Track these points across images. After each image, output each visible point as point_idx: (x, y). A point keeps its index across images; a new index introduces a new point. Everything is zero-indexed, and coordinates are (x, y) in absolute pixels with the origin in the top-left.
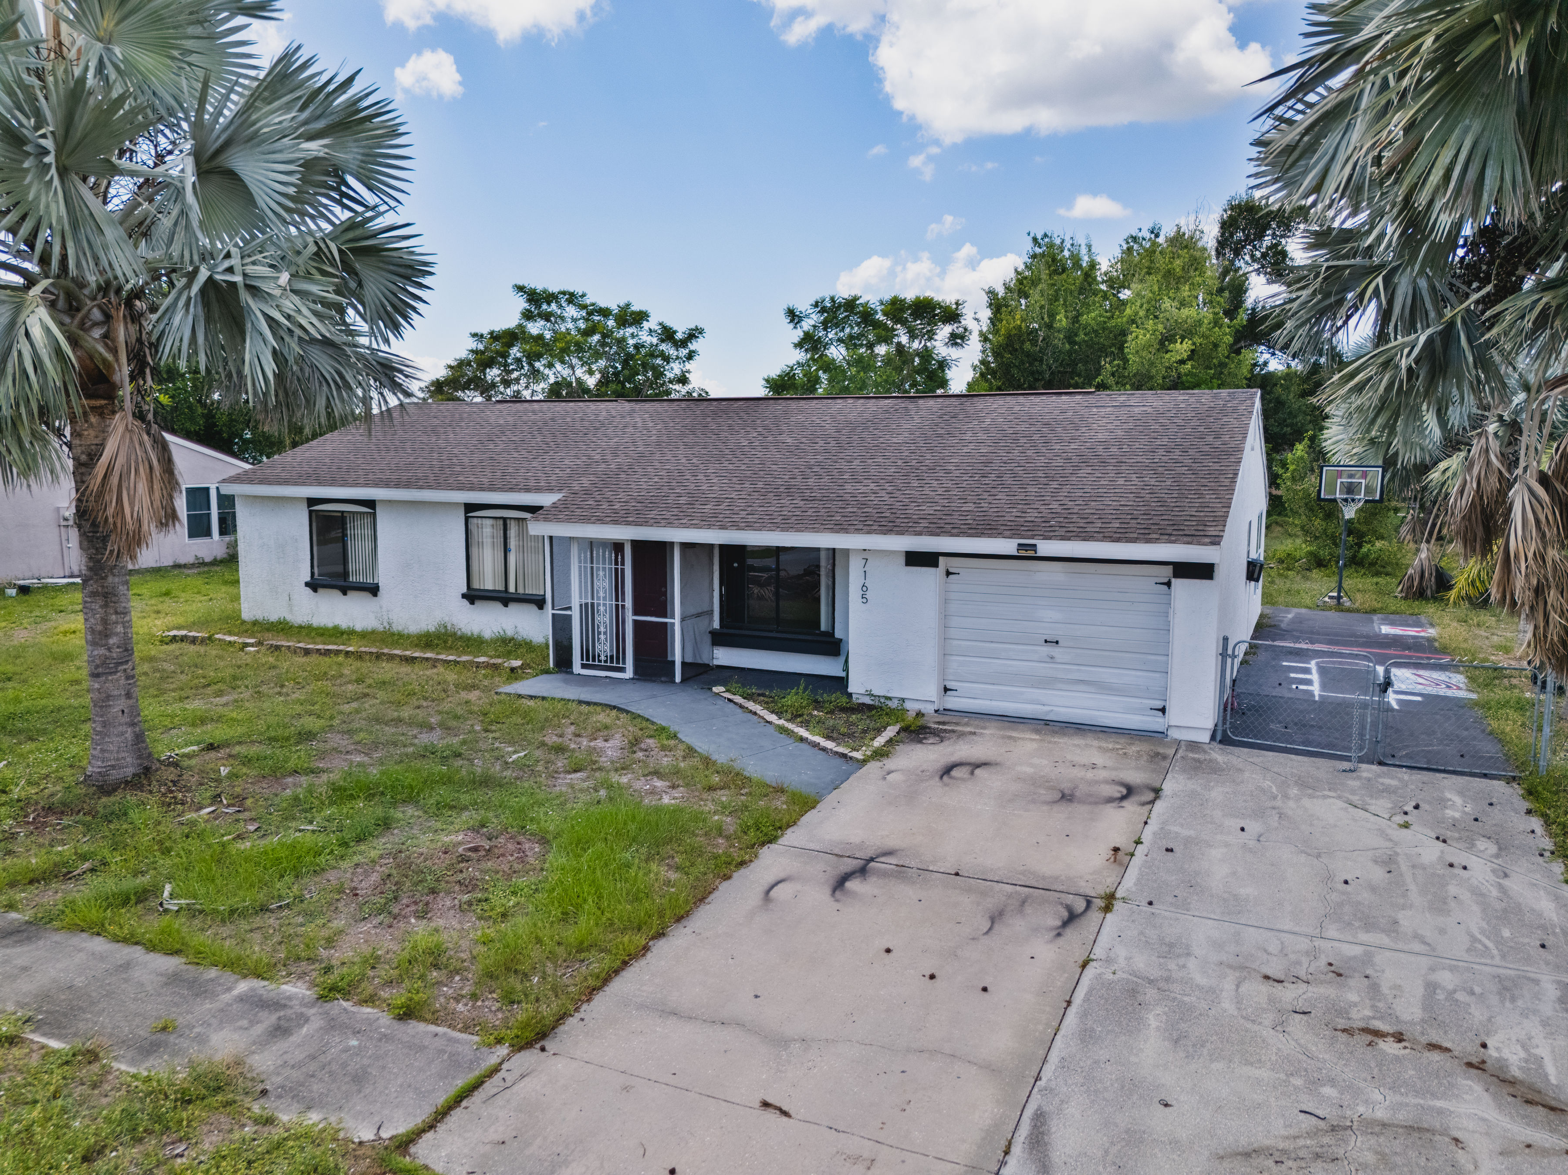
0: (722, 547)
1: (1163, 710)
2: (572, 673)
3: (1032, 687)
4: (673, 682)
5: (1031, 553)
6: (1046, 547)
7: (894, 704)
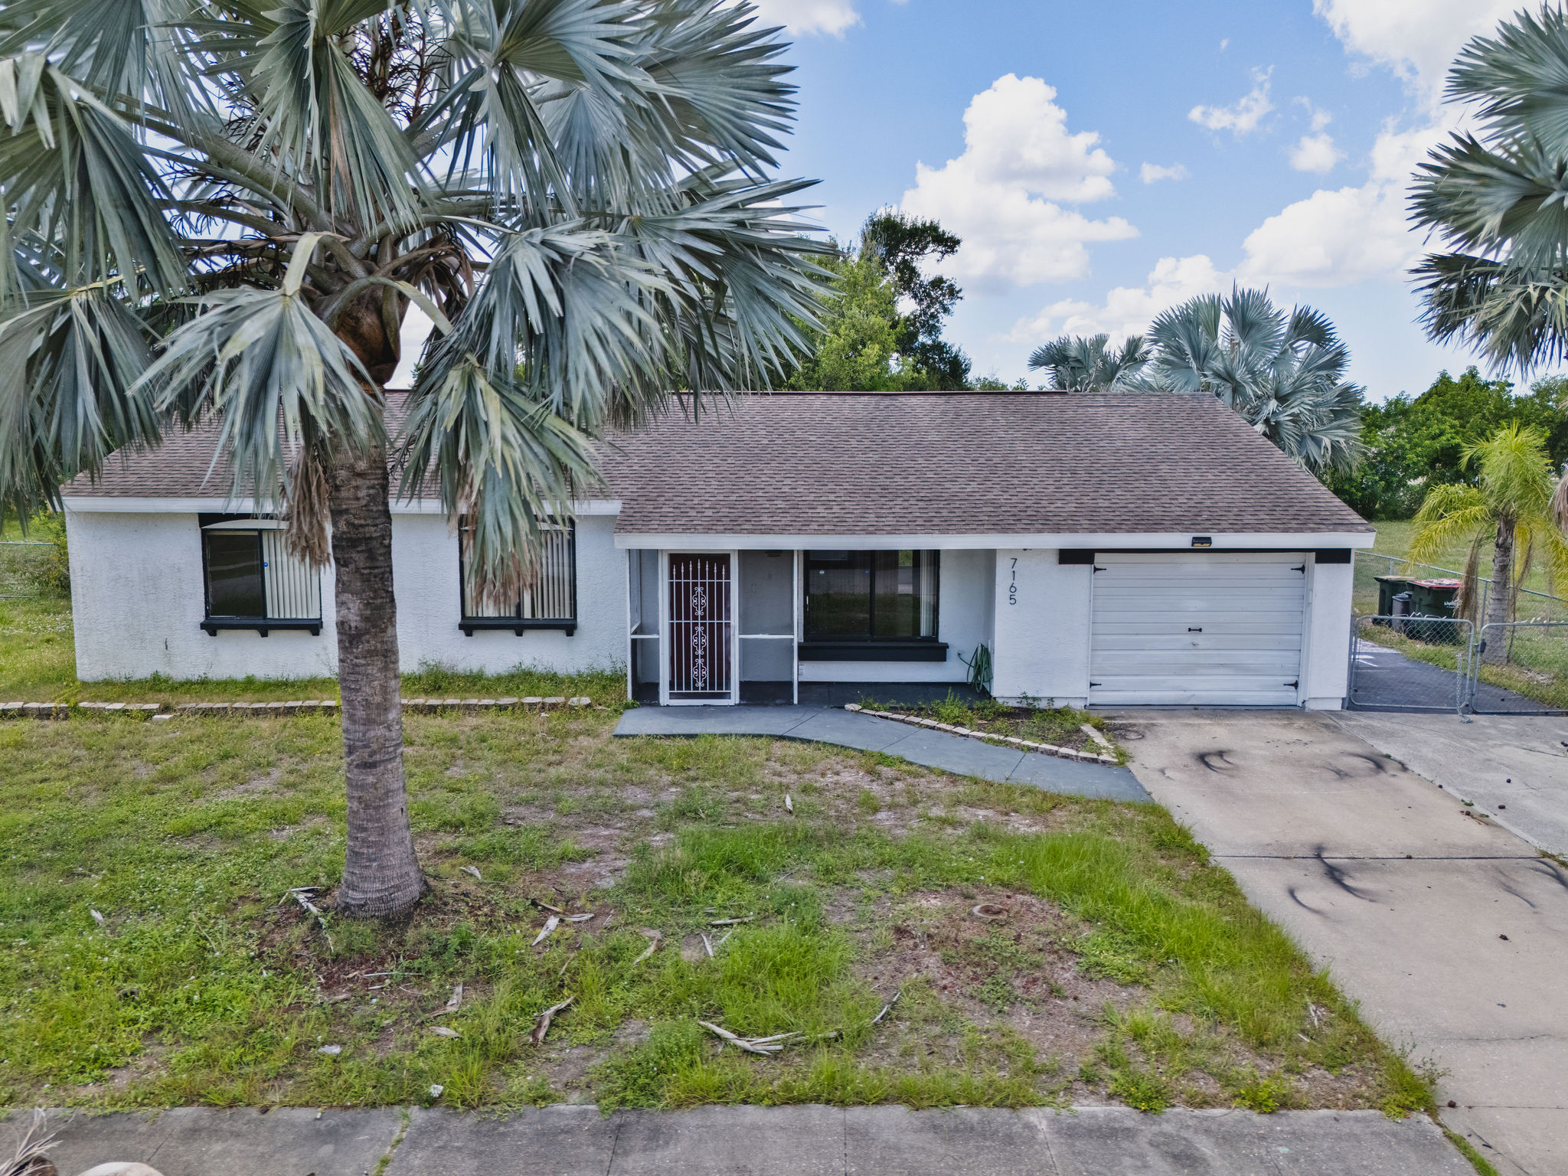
0: (807, 553)
1: (1296, 685)
2: (658, 705)
3: (1176, 674)
4: (792, 704)
5: (1206, 546)
6: (1220, 540)
7: (1043, 705)
